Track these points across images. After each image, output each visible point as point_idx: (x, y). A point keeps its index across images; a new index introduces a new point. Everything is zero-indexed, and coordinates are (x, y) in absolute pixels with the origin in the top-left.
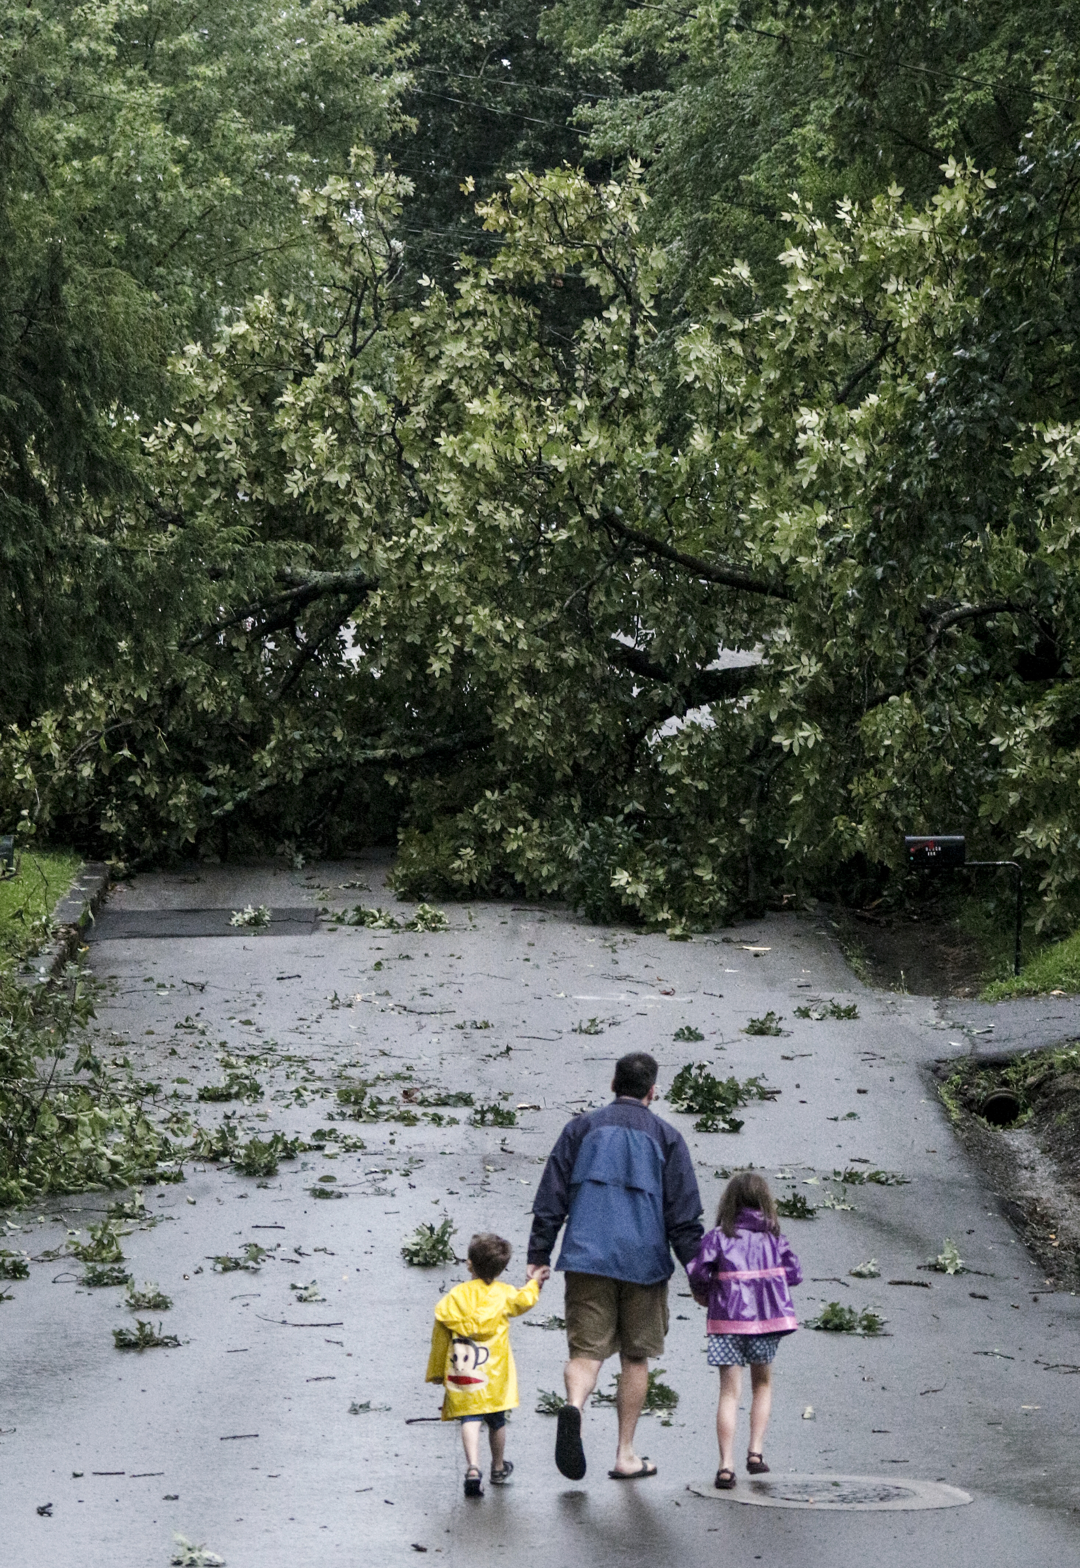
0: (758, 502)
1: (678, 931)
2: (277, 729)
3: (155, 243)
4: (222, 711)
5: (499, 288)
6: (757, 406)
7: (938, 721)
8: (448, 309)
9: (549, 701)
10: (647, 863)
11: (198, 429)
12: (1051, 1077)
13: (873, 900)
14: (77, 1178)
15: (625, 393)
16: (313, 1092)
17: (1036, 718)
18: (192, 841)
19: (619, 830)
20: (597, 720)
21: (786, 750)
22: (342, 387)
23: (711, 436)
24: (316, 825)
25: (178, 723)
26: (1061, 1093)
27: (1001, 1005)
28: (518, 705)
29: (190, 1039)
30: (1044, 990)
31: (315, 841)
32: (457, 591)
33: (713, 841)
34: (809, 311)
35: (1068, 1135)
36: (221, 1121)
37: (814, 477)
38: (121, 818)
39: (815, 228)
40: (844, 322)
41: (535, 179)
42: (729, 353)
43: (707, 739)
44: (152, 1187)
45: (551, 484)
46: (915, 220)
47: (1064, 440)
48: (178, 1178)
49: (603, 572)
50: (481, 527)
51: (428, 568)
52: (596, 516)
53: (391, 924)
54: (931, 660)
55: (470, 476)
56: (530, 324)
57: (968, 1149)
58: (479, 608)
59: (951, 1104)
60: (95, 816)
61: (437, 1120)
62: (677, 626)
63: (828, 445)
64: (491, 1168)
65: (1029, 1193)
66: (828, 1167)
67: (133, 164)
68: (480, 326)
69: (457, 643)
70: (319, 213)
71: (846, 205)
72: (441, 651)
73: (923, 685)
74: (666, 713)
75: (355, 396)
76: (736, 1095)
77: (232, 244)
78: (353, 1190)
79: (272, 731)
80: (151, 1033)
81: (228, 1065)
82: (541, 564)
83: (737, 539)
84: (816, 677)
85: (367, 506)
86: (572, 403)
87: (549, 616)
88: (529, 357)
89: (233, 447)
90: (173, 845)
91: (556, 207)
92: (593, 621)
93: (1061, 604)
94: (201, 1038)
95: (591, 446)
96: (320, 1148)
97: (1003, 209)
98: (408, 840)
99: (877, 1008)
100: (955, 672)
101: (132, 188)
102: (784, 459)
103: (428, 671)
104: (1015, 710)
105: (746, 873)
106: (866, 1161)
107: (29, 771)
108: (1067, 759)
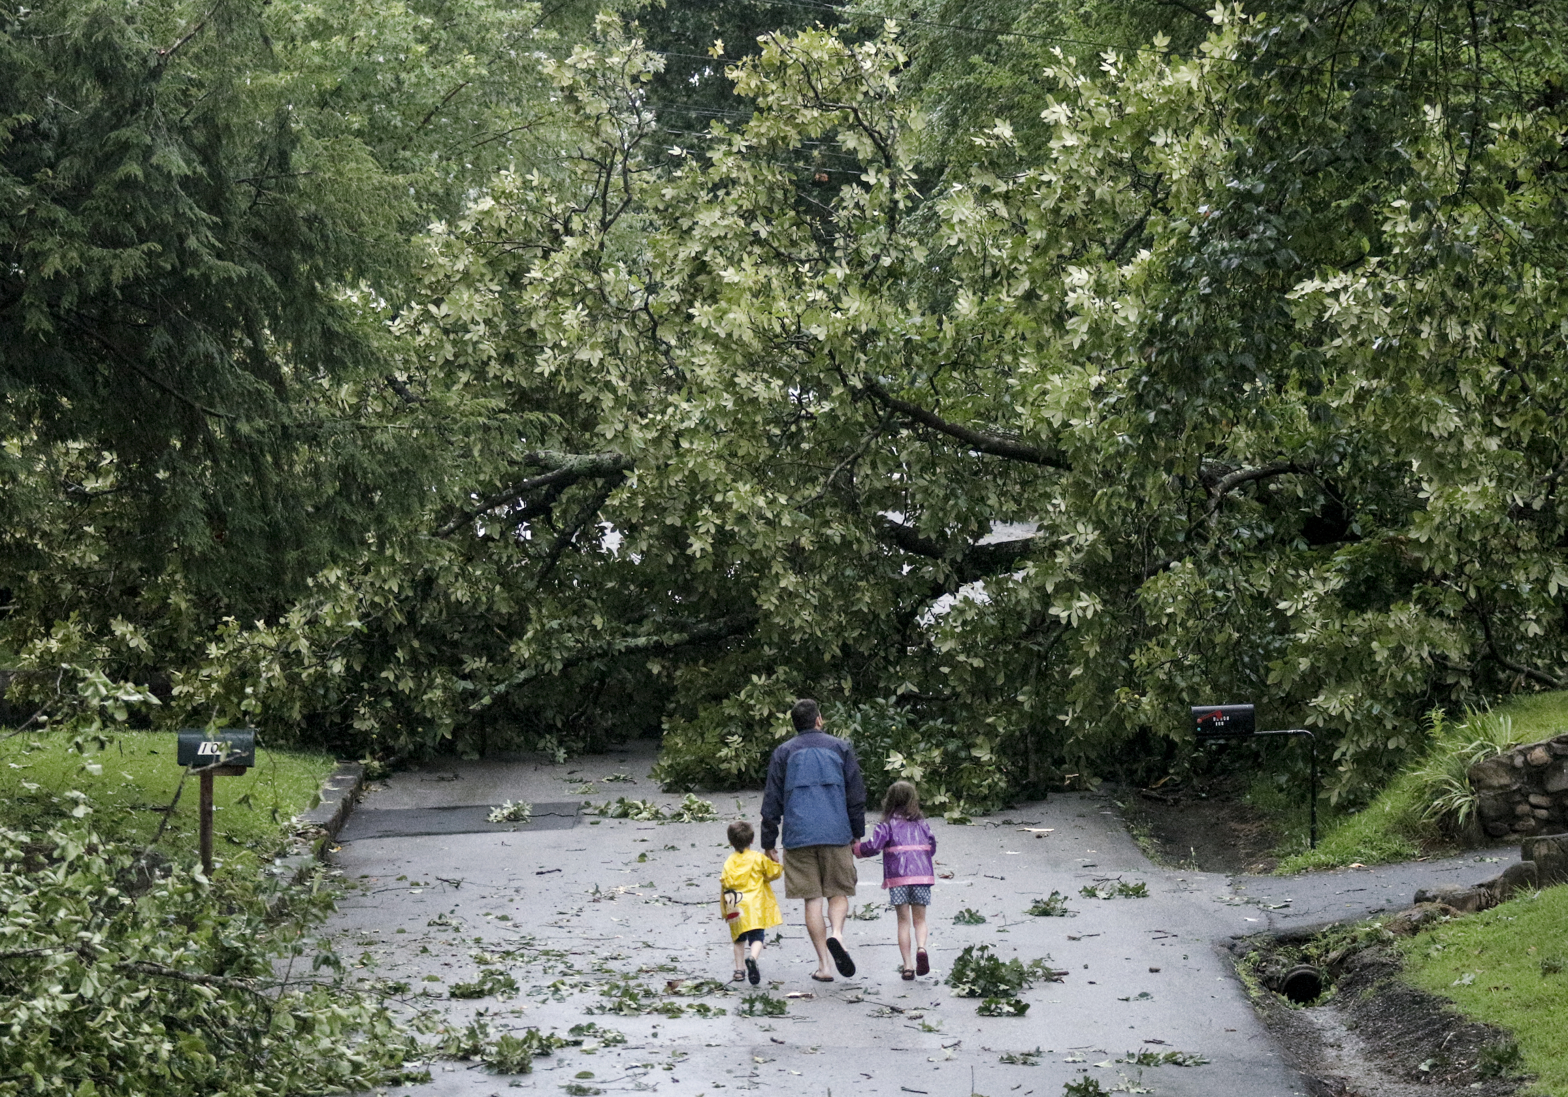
0: (1027, 366)
1: (956, 815)
2: (534, 617)
3: (399, 124)
4: (477, 601)
5: (752, 153)
6: (1023, 268)
7: (1223, 587)
8: (701, 179)
9: (815, 580)
10: (922, 745)
11: (444, 309)
12: (1355, 951)
13: (1159, 778)
14: (316, 1082)
15: (886, 261)
16: (572, 986)
17: (1325, 580)
18: (449, 737)
19: (892, 711)
20: (865, 599)
21: (1064, 622)
22: (593, 262)
23: (976, 299)
24: (579, 717)
25: (432, 615)
26: (1365, 967)
27: (1298, 879)
28: (783, 584)
29: (443, 936)
30: (1343, 863)
31: (577, 735)
32: (716, 468)
33: (990, 720)
34: (1074, 167)
35: (1375, 1010)
36: (473, 1017)
37: (1085, 337)
38: (375, 716)
39: (1079, 83)
40: (1111, 178)
41: (786, 41)
42: (993, 215)
43: (981, 614)
44: (398, 1089)
45: (812, 354)
46: (1182, 68)
47: (1345, 288)
48: (425, 1079)
49: (868, 444)
50: (739, 400)
51: (685, 444)
52: (859, 386)
53: (656, 816)
54: (1213, 523)
55: (727, 347)
56: (786, 191)
57: (1269, 1027)
58: (740, 485)
59: (1250, 981)
60: (348, 714)
61: (703, 1010)
62: (946, 498)
63: (1099, 303)
64: (760, 1059)
65: (1335, 1072)
66: (1121, 1050)
67: (375, 43)
68: (735, 194)
69: (718, 522)
70: (566, 83)
71: (1111, 57)
72: (701, 530)
73: (1205, 551)
74: (937, 591)
75: (606, 271)
76: (1021, 977)
77: (478, 127)
78: (613, 1085)
79: (529, 620)
80: (402, 931)
81: (481, 961)
82: (803, 439)
83: (1006, 405)
84: (1093, 545)
85: (621, 384)
86: (831, 271)
87: (813, 491)
88: (786, 226)
89: (482, 328)
90: (429, 742)
91: (808, 70)
92: (858, 496)
93: (1346, 464)
94: (455, 935)
95: (851, 313)
96: (577, 1043)
97: (1274, 31)
98: (673, 730)
99: (1167, 886)
100: (1238, 537)
101: (375, 68)
102: (1053, 321)
103: (689, 552)
104: (1302, 573)
105: (1026, 752)
106: (1160, 1042)
107: (277, 668)
108: (1359, 621)
